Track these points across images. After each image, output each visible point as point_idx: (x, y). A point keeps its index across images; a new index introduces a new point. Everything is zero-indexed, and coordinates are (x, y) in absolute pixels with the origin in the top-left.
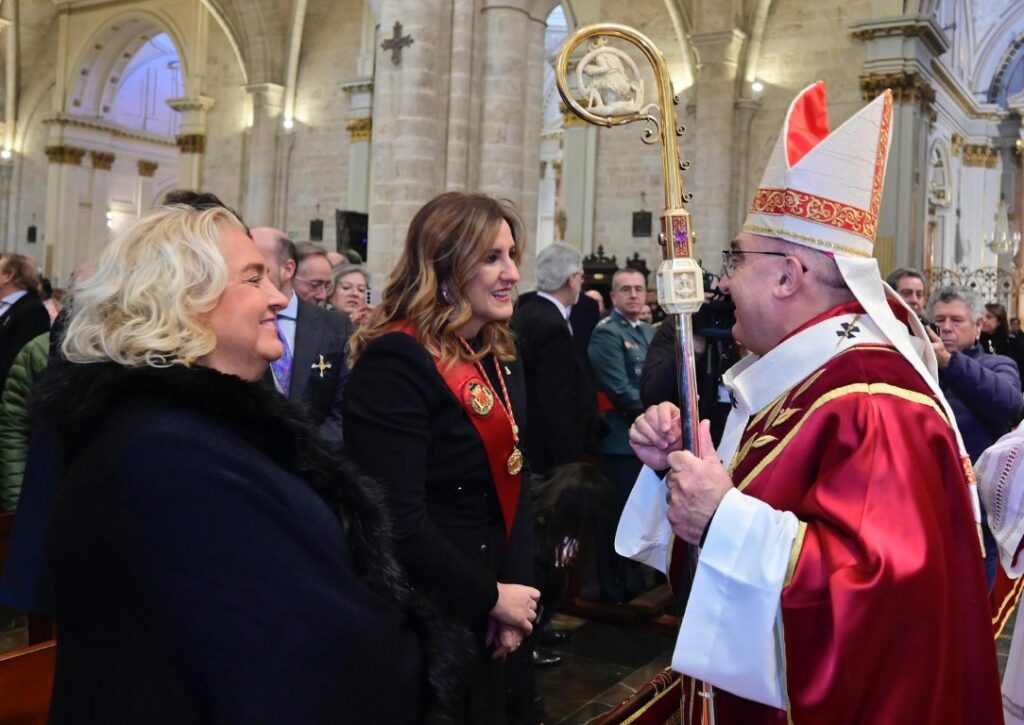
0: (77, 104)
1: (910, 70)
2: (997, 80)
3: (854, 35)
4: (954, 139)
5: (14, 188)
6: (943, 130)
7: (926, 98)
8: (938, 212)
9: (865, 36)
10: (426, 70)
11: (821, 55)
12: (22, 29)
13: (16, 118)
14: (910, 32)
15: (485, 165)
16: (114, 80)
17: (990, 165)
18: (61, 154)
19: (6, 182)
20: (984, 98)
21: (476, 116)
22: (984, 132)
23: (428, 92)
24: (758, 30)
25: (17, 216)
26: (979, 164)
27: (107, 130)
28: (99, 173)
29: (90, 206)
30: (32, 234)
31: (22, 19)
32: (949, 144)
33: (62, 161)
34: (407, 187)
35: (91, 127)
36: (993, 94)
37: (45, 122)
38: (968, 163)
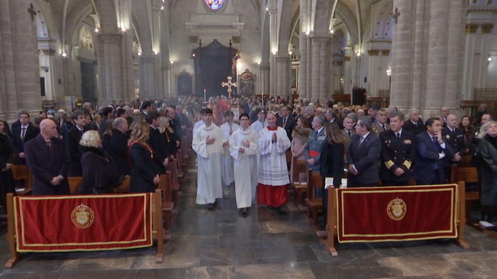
0: (376, 34)
5: (361, 65)
10: (405, 24)
12: (361, 12)
13: (362, 42)
15: (429, 56)
16: (388, 24)
18: (372, 52)
19: (359, 64)
23: (406, 32)
25: (362, 74)
27: (386, 41)
28: (384, 57)
29: (381, 69)
30: (366, 80)
31: (361, 9)
33: (372, 55)
35: (381, 41)
37: (367, 42)
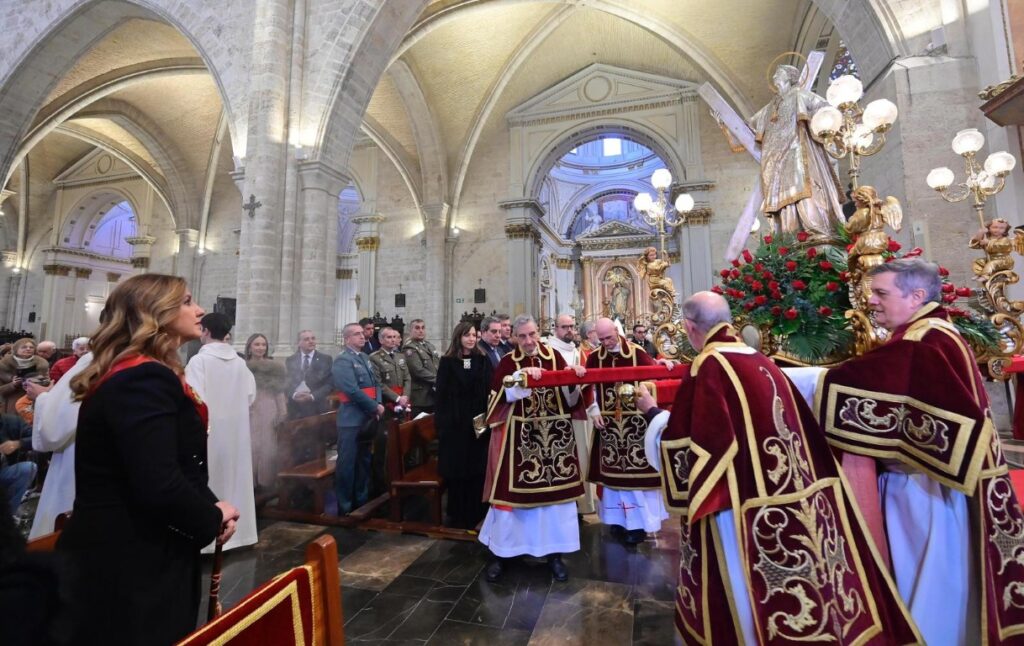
0: (67, 240)
1: (528, 223)
2: (570, 228)
3: (502, 206)
4: (552, 256)
5: (21, 290)
6: (546, 252)
7: (537, 237)
8: (547, 291)
9: (506, 207)
10: (269, 220)
11: (486, 215)
12: (31, 197)
13: (24, 250)
14: (527, 205)
15: (304, 271)
16: (92, 227)
17: (569, 268)
18: (52, 269)
19: (15, 286)
20: (564, 237)
21: (298, 245)
22: (566, 252)
23: (269, 232)
24: (456, 203)
25: (23, 306)
26: (564, 267)
27: (86, 255)
28: (80, 281)
29: (74, 299)
30: (32, 317)
31: (31, 192)
32: (549, 259)
33: (55, 273)
34: (257, 284)
35: (76, 254)
36: (569, 235)
37: (44, 251)
38: (559, 267)
